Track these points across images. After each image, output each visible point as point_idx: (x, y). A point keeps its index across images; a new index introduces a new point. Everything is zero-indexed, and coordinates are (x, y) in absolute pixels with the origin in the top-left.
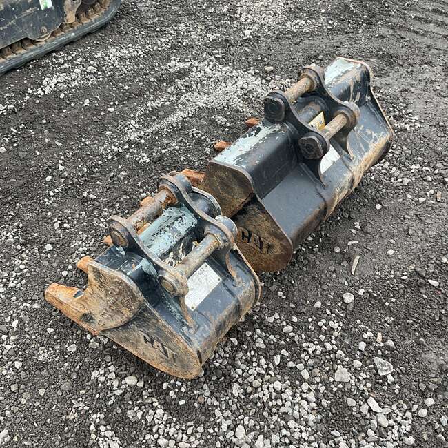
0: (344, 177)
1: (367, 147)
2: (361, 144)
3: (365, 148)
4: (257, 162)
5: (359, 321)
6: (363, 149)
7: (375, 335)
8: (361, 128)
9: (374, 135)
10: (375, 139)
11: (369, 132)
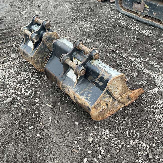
0: (67, 85)
1: (82, 95)
2: (83, 91)
3: (81, 94)
4: (59, 45)
5: (27, 100)
6: (81, 93)
7: (21, 103)
8: (90, 91)
9: (89, 98)
10: (87, 99)
11: (89, 95)
